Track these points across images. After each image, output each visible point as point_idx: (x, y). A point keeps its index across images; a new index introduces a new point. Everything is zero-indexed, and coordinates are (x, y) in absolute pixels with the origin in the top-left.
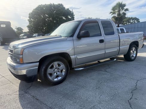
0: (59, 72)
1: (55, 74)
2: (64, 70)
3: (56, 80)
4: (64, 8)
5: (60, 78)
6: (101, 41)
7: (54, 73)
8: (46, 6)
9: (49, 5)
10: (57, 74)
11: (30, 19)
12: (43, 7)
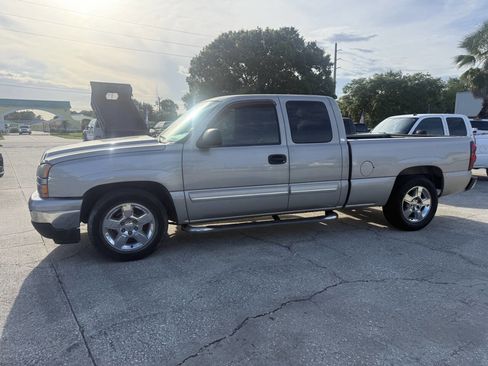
0: (136, 229)
1: (126, 232)
2: (152, 227)
3: (126, 247)
4: (301, 41)
5: (137, 246)
6: (276, 159)
7: (123, 230)
8: (243, 37)
9: (252, 32)
10: (130, 233)
11: (194, 77)
12: (234, 39)
